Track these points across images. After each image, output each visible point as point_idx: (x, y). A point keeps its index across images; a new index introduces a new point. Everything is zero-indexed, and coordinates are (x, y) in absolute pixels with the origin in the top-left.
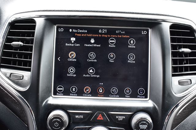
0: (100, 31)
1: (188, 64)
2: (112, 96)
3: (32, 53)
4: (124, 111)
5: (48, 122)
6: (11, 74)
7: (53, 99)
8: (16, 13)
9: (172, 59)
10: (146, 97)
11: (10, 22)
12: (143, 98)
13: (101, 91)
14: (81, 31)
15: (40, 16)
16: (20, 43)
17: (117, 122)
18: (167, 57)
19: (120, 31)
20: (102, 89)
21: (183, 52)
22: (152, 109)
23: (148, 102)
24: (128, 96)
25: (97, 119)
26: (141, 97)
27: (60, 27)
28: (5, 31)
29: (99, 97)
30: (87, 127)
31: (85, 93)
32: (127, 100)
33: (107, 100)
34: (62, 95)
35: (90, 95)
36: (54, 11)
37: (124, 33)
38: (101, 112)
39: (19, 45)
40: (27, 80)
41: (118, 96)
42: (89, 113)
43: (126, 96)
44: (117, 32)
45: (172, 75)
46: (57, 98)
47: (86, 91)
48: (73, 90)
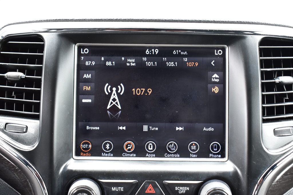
0: (147, 52)
2: (169, 155)
3: (40, 91)
4: (187, 179)
6: (6, 124)
9: (263, 95)
10: (223, 156)
12: (219, 158)
13: (150, 148)
19: (180, 51)
20: (153, 144)
21: (281, 83)
22: (231, 175)
24: (194, 156)
25: (146, 192)
26: (214, 156)
29: (147, 157)
31: (125, 152)
32: (192, 161)
33: (160, 162)
34: (90, 155)
35: (133, 154)
36: (72, 20)
37: (187, 53)
38: (152, 181)
39: (19, 77)
40: (33, 133)
41: (179, 156)
42: (133, 183)
43: (191, 154)
44: (175, 53)
45: (262, 120)
46: (82, 161)
47: (128, 148)
48: (106, 148)
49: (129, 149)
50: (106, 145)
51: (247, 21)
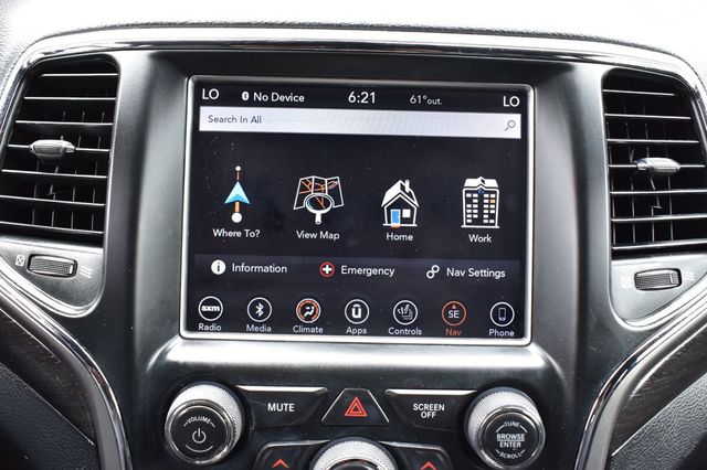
1: (668, 213)
2: (397, 331)
3: (106, 181)
4: (441, 386)
5: (168, 427)
6: (32, 256)
7: (185, 344)
8: (46, 35)
9: (612, 197)
10: (520, 334)
11: (25, 66)
12: (510, 337)
13: (357, 314)
14: (282, 98)
15: (135, 46)
16: (64, 144)
17: (416, 426)
18: (592, 190)
19: (425, 97)
20: (363, 306)
21: (650, 171)
22: (540, 376)
23: (528, 352)
24: (455, 332)
25: (346, 414)
26: (500, 334)
27: (208, 85)
28: (8, 100)
29: (350, 334)
30: (309, 443)
31: (300, 323)
32: (452, 345)
33: (379, 346)
34: (219, 329)
35: (317, 329)
36: (183, 25)
37: (440, 102)
38: (359, 389)
39: (60, 151)
40: (89, 277)
41: (420, 332)
42: (317, 394)
43: (447, 330)
44: (413, 101)
45: (610, 252)
46: (200, 341)
47: (305, 315)
48: (257, 313)
49: (308, 315)
50: (257, 307)
51: (575, 34)
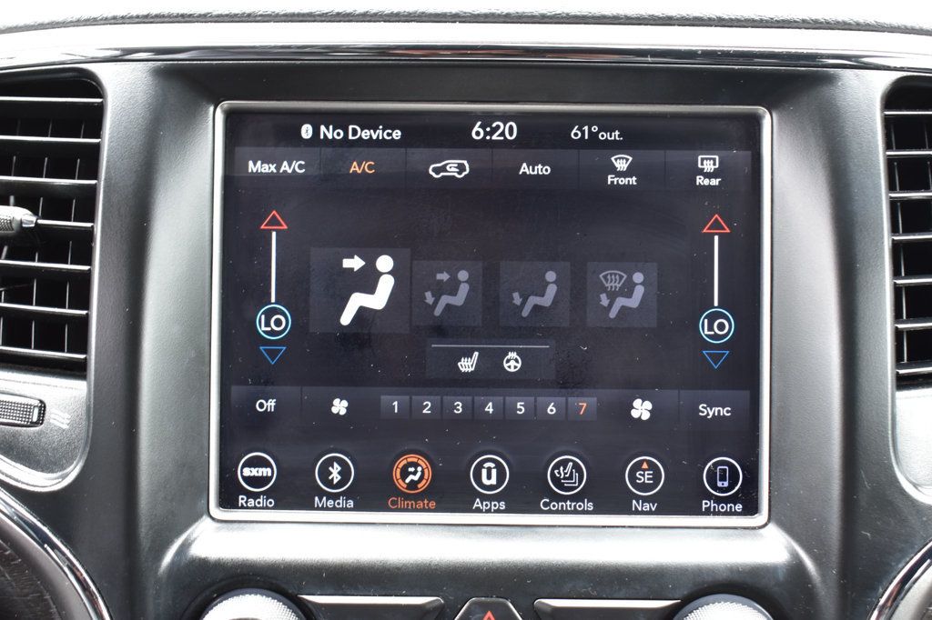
0: (478, 133)
2: (555, 505)
3: (88, 275)
4: (622, 594)
7: (217, 530)
9: (897, 288)
10: (751, 508)
12: (736, 514)
13: (489, 477)
14: (365, 134)
16: (19, 214)
19: (595, 129)
20: (499, 465)
22: (781, 576)
23: (761, 536)
24: (647, 507)
26: (719, 508)
29: (478, 510)
31: (399, 493)
32: (641, 527)
33: (524, 530)
34: (271, 503)
35: (426, 502)
36: (204, 18)
37: (619, 136)
38: (494, 599)
39: (14, 225)
40: (65, 427)
41: (590, 506)
42: (428, 607)
43: (634, 502)
44: (576, 135)
45: (894, 379)
46: (242, 525)
47: (408, 481)
48: (330, 478)
49: (412, 481)
50: (330, 469)
51: (840, 19)
